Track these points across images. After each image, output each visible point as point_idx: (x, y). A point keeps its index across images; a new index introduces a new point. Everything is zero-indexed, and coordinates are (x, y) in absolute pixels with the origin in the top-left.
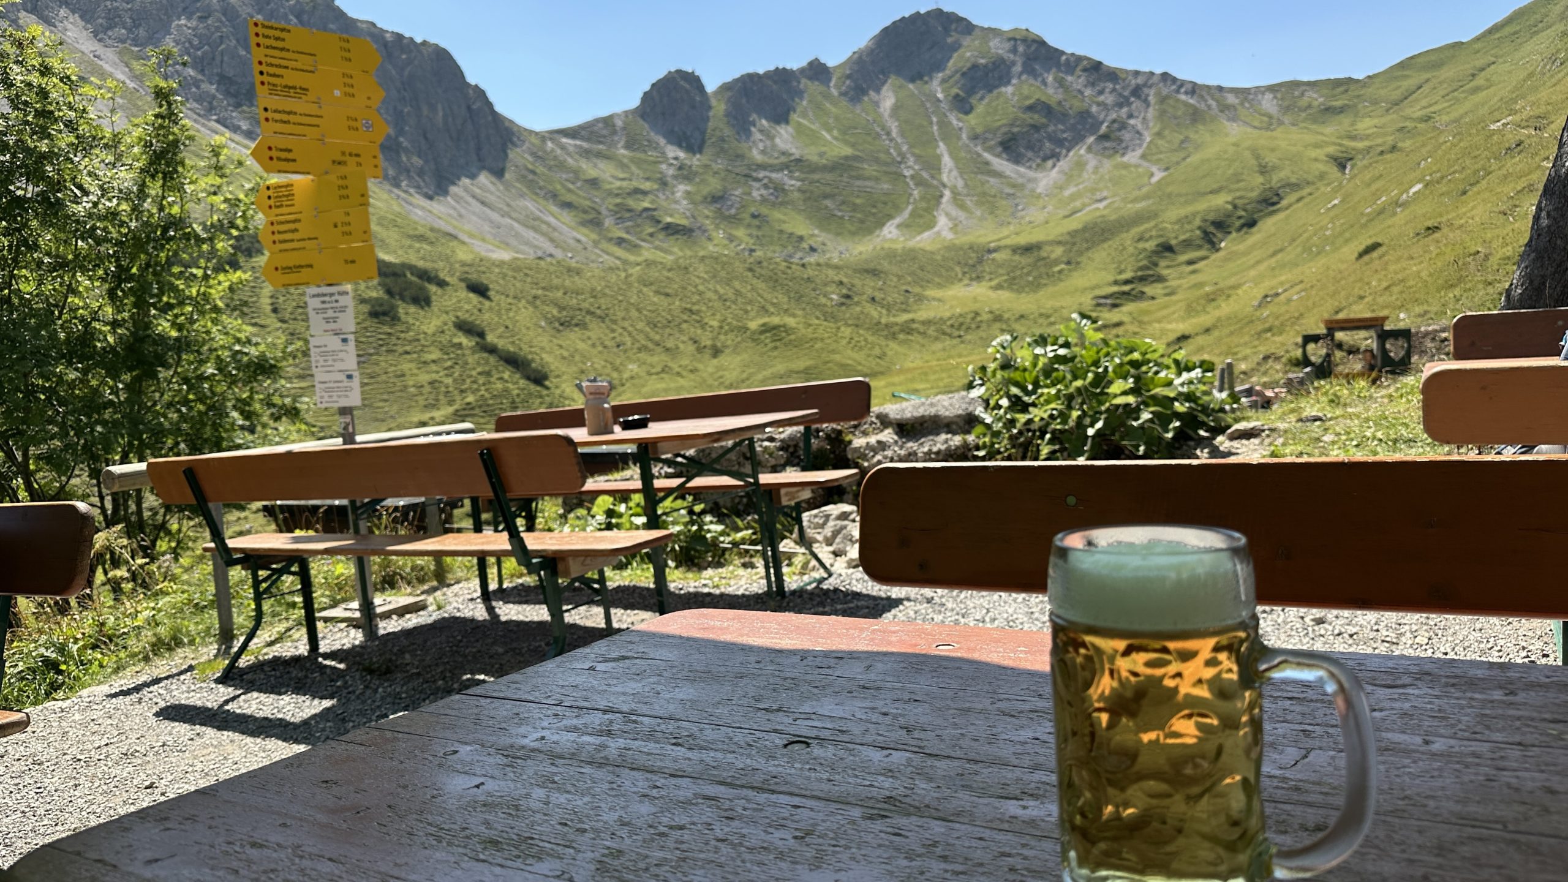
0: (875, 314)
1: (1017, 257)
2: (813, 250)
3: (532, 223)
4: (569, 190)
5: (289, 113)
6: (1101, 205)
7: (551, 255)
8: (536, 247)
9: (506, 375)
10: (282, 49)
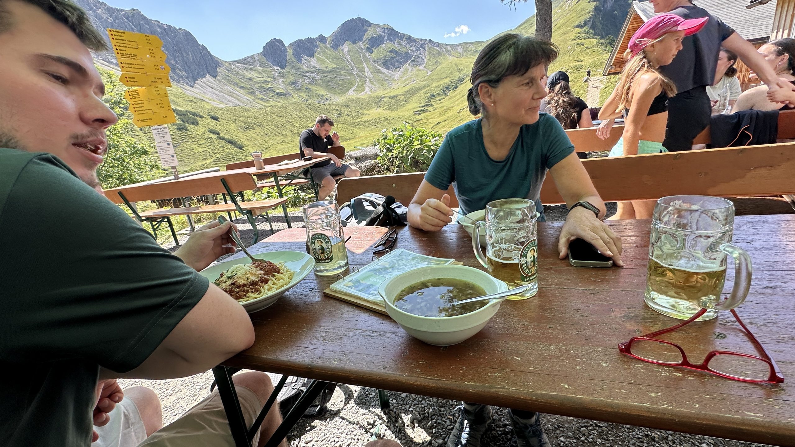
0: (349, 120)
1: (390, 100)
2: (327, 99)
3: (231, 94)
4: (242, 82)
5: (131, 64)
6: (414, 83)
7: (239, 105)
8: (233, 102)
9: (229, 147)
10: (123, 40)
